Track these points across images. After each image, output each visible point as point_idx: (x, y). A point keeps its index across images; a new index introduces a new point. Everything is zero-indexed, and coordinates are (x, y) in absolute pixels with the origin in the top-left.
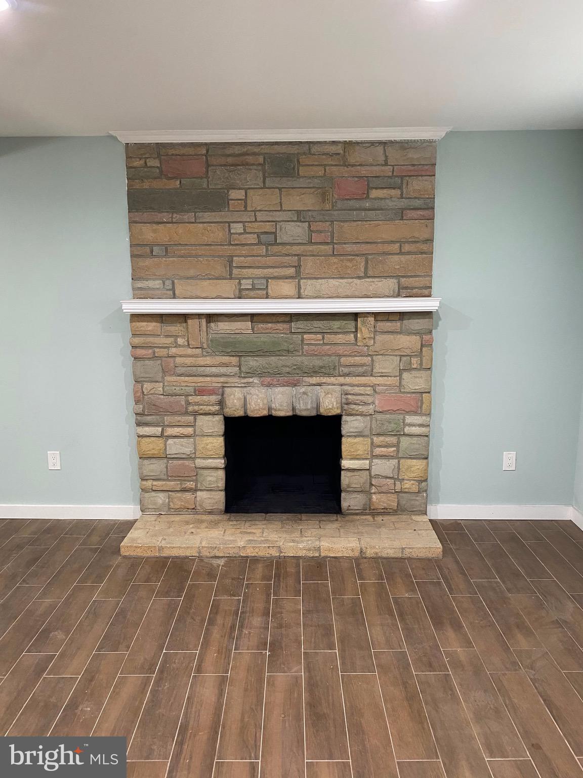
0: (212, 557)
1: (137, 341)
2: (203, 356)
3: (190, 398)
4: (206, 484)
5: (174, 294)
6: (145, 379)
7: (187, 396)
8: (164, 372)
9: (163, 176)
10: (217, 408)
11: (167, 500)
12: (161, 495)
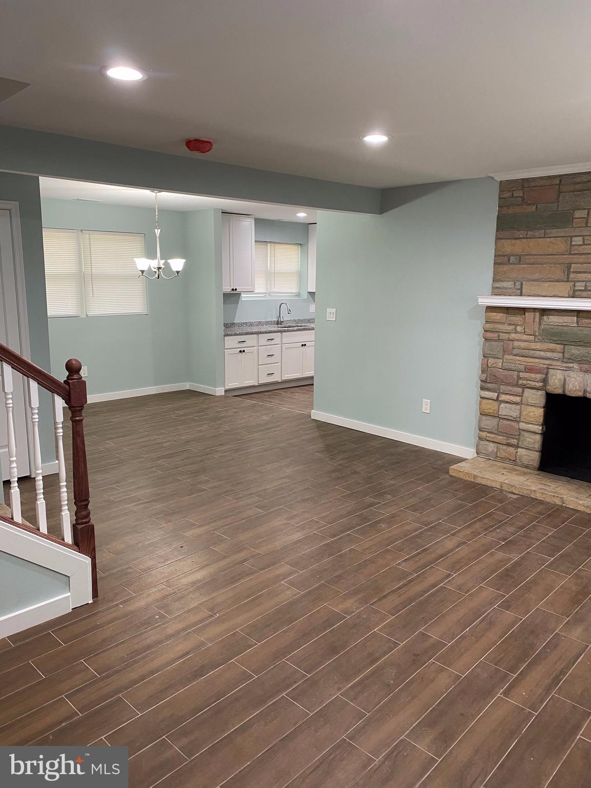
0: (510, 493)
1: (488, 326)
2: (535, 342)
3: (521, 374)
4: (525, 444)
5: (521, 292)
6: (490, 356)
7: (519, 372)
8: (504, 351)
9: (524, 204)
10: (541, 384)
11: (496, 450)
12: (492, 445)
